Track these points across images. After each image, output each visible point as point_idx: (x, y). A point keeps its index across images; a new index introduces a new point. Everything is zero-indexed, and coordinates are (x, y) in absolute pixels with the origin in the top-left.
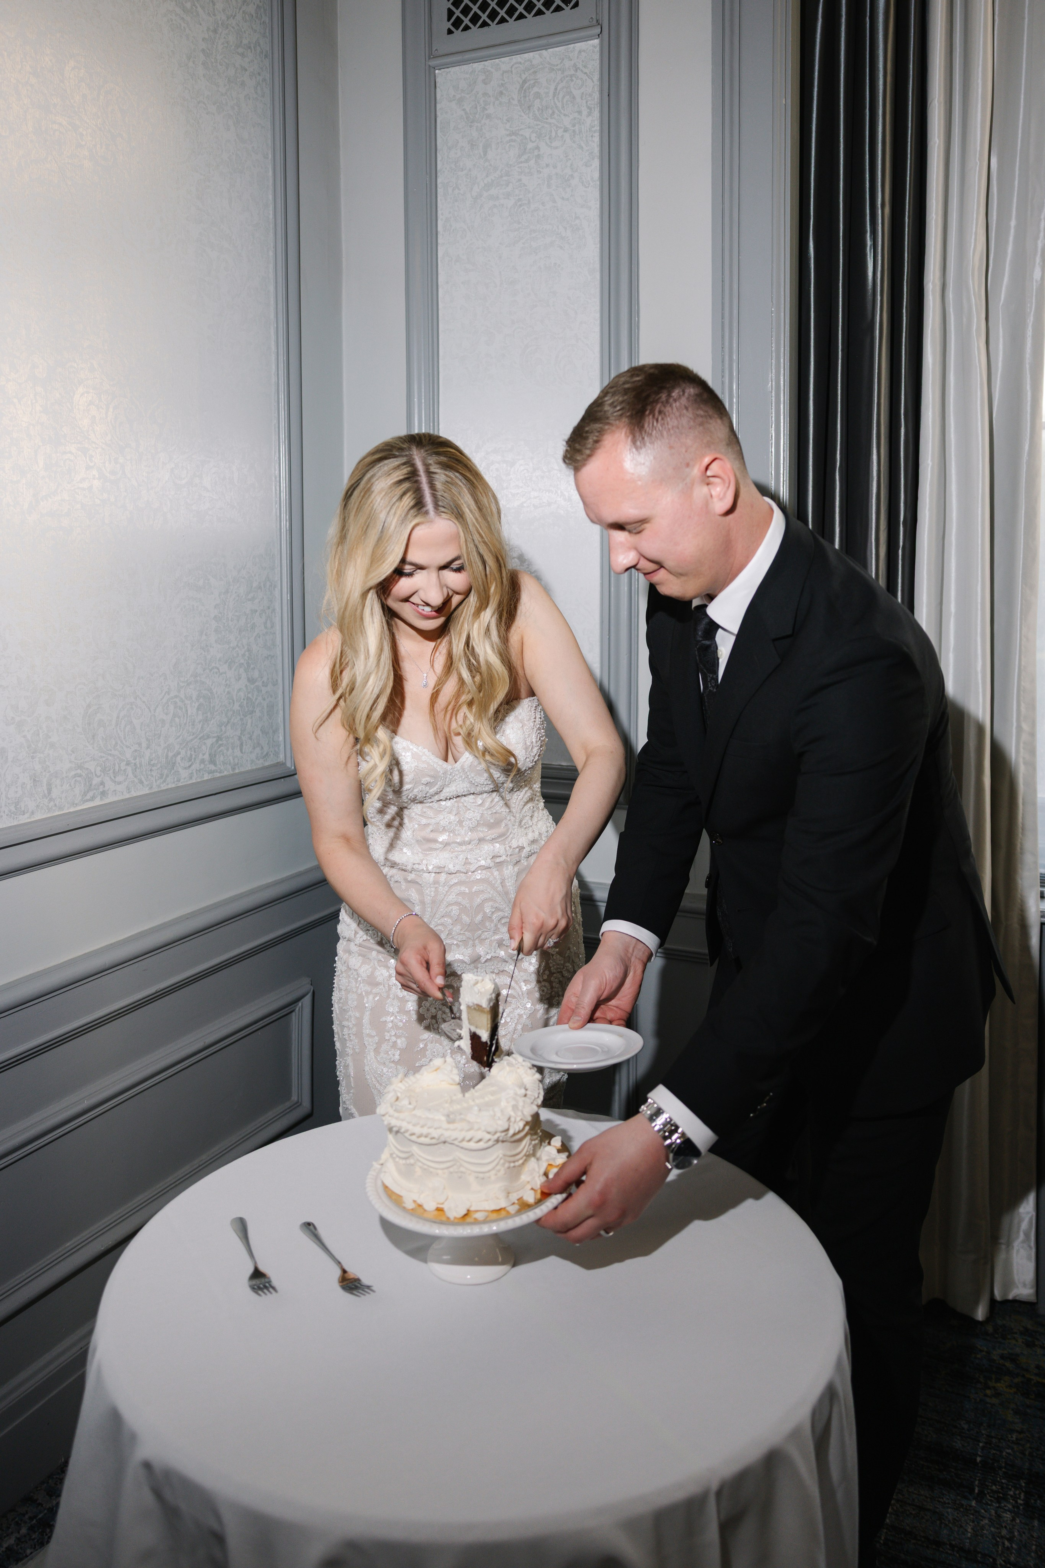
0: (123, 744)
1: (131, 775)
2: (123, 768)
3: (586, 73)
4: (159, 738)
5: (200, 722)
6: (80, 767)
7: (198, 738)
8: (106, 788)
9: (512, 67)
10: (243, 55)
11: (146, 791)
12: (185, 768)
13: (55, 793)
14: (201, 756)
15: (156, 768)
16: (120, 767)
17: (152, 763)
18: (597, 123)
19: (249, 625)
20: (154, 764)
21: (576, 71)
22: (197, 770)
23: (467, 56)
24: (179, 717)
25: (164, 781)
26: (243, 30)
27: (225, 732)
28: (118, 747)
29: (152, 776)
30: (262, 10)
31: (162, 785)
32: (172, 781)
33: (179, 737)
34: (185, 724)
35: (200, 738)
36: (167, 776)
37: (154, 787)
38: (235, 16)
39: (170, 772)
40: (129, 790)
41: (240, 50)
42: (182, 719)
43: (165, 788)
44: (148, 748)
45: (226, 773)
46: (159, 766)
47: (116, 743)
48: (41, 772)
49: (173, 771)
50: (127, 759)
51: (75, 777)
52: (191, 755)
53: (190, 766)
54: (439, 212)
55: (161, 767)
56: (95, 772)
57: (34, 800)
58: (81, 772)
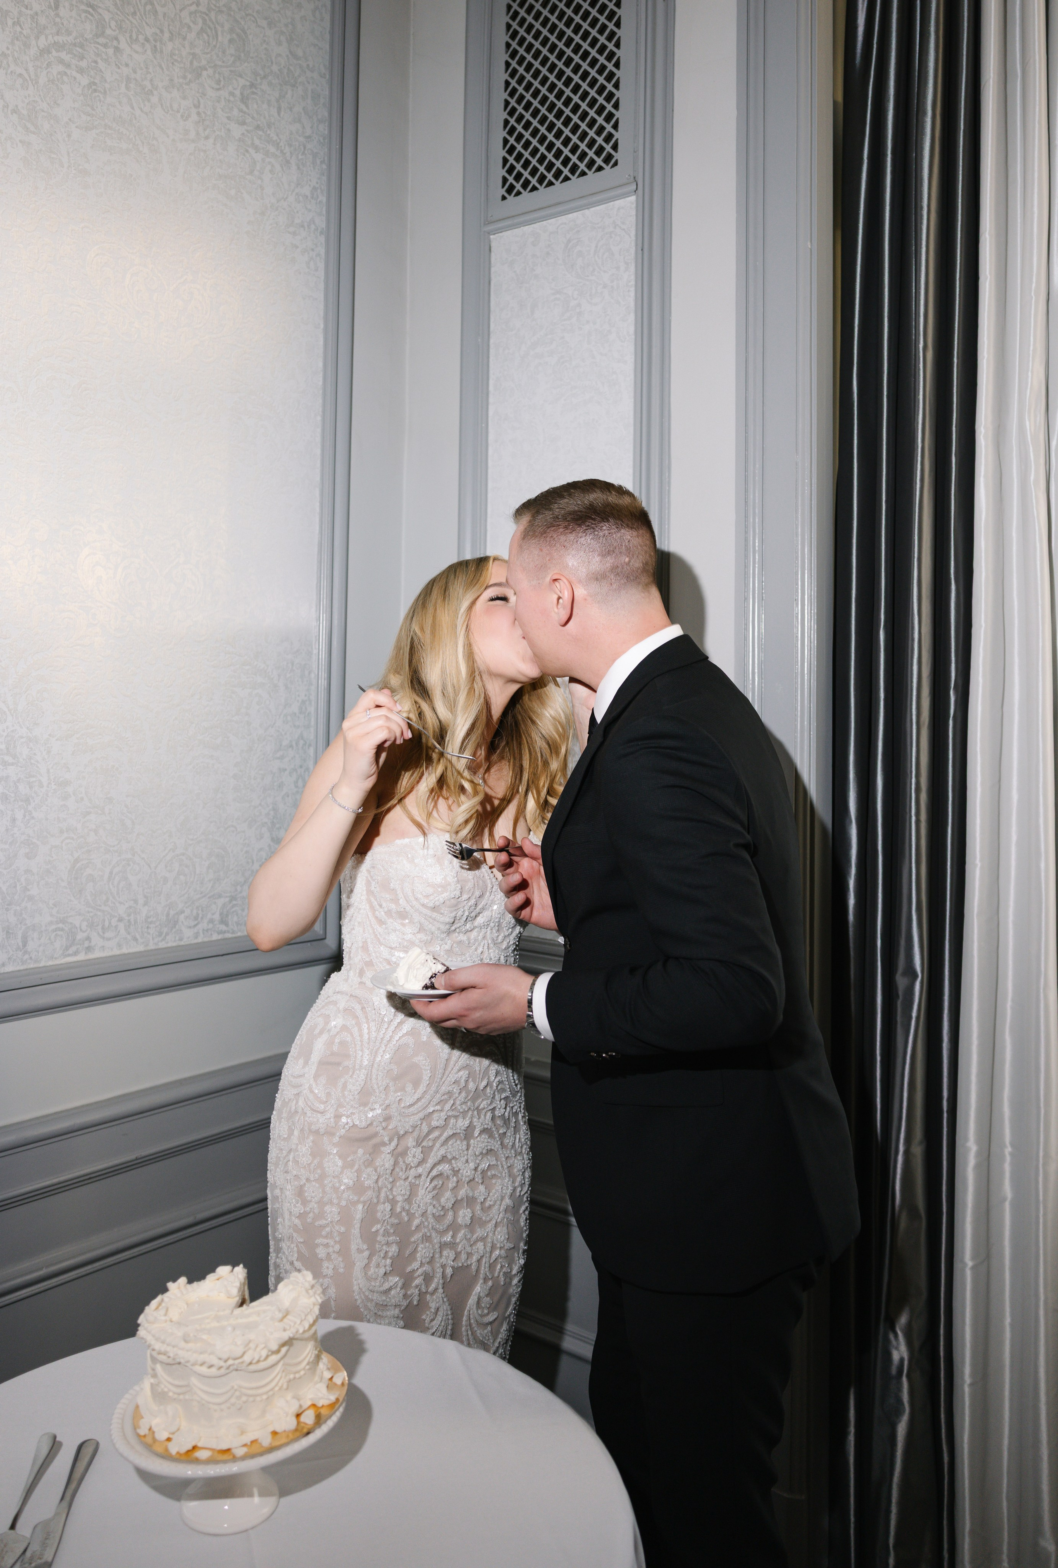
0: (115, 900)
1: (123, 931)
2: (114, 925)
3: (624, 229)
4: (159, 896)
5: (210, 881)
6: (63, 921)
7: (207, 896)
8: (93, 944)
9: (558, 228)
10: (294, 234)
11: (141, 948)
12: (190, 927)
13: (31, 946)
14: (209, 916)
15: (154, 925)
16: (110, 923)
17: (149, 920)
18: (632, 278)
19: (275, 784)
20: (152, 921)
21: (615, 228)
22: (203, 930)
24: (184, 874)
25: (163, 939)
26: (295, 211)
27: (241, 892)
28: (109, 902)
29: (149, 933)
31: (160, 944)
32: (173, 939)
33: (184, 894)
34: (193, 882)
35: (209, 898)
36: (167, 934)
37: (151, 945)
38: (287, 198)
39: (171, 930)
40: (119, 946)
41: (291, 229)
42: (187, 876)
43: (164, 947)
44: (146, 904)
45: (239, 934)
46: (158, 923)
47: (108, 899)
48: (16, 924)
49: (174, 930)
50: (119, 915)
51: (56, 931)
52: (198, 914)
53: (195, 926)
54: (491, 372)
55: (160, 925)
56: (80, 926)
57: (6, 952)
58: (64, 926)
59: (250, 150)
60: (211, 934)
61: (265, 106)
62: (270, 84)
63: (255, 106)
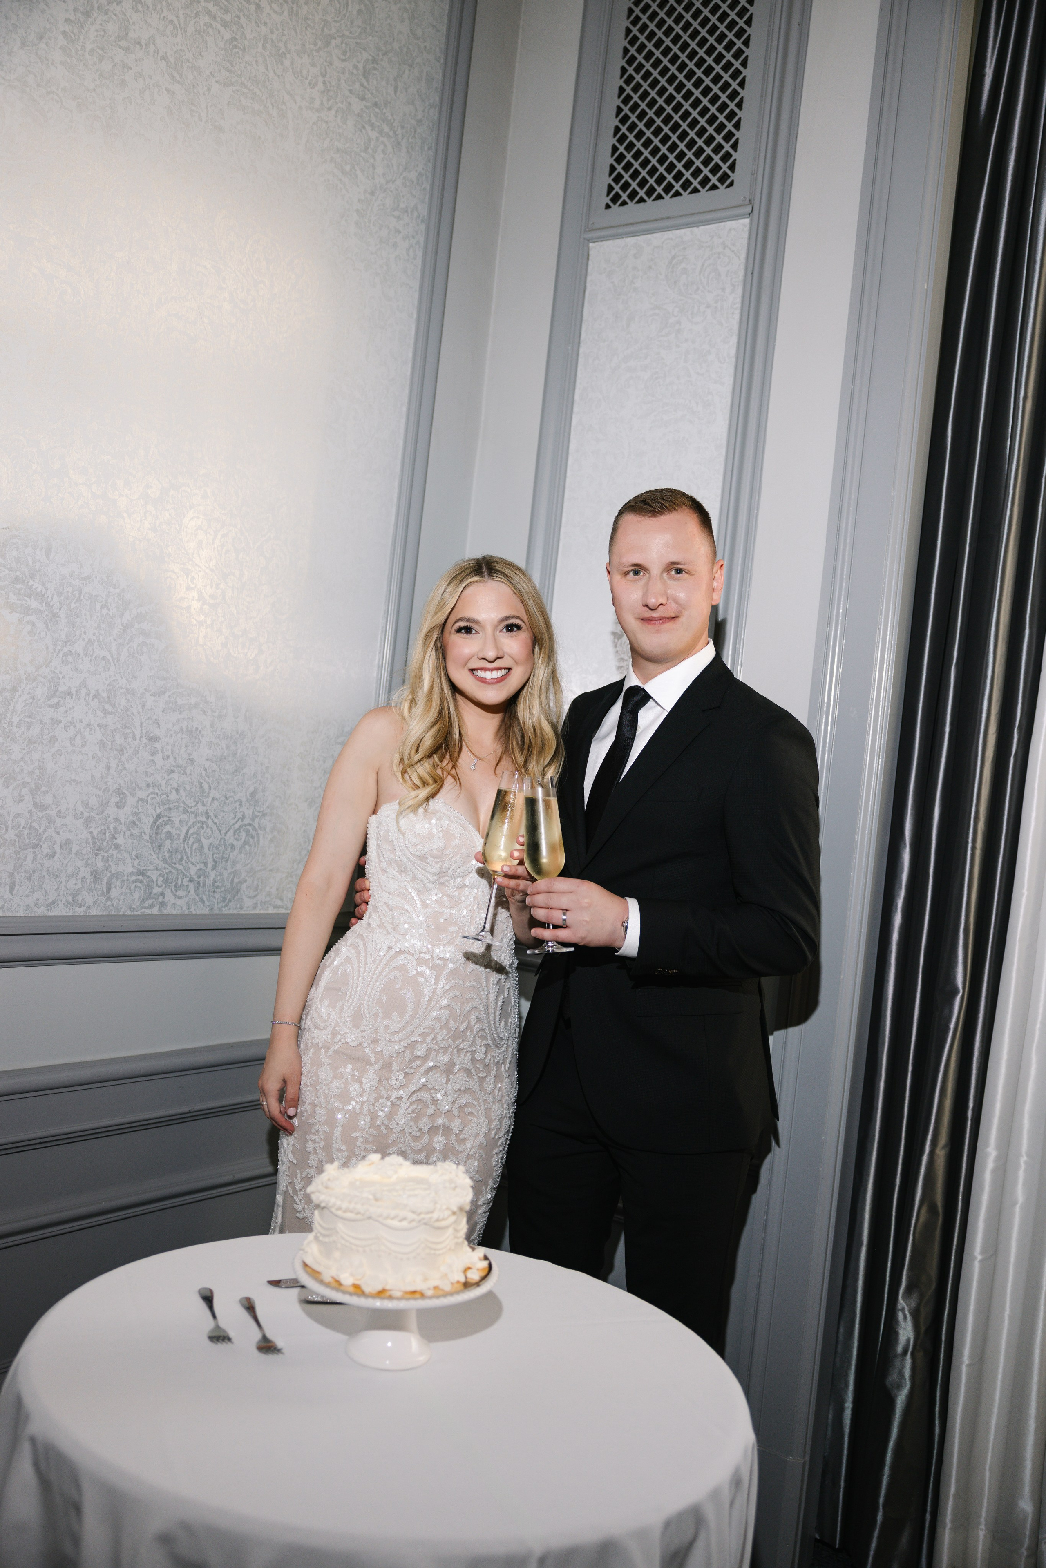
0: (189, 860)
1: (192, 892)
2: (185, 884)
3: (733, 251)
4: (227, 861)
5: (272, 855)
6: (142, 873)
8: (166, 900)
9: (663, 243)
11: (206, 911)
12: (250, 897)
13: (114, 893)
14: (269, 890)
15: (220, 890)
16: (182, 882)
17: (216, 884)
18: (739, 300)
20: (218, 886)
21: (724, 248)
22: (262, 901)
23: (621, 230)
24: (250, 846)
25: (226, 906)
26: (401, 194)
28: (183, 862)
29: (214, 897)
30: (424, 177)
31: (223, 909)
32: (235, 907)
33: (247, 864)
34: (256, 853)
35: (271, 872)
36: (230, 901)
37: (215, 909)
38: (395, 181)
39: (234, 897)
40: (188, 904)
42: (253, 847)
43: (226, 912)
44: (214, 868)
46: (223, 889)
47: (182, 858)
48: (103, 870)
49: (236, 898)
50: (191, 875)
51: (136, 882)
52: (258, 885)
53: (255, 896)
54: (578, 381)
55: (225, 890)
56: (157, 881)
57: (93, 896)
58: (143, 878)
59: (367, 127)
60: (268, 907)
61: (384, 83)
62: (390, 61)
63: (375, 82)
